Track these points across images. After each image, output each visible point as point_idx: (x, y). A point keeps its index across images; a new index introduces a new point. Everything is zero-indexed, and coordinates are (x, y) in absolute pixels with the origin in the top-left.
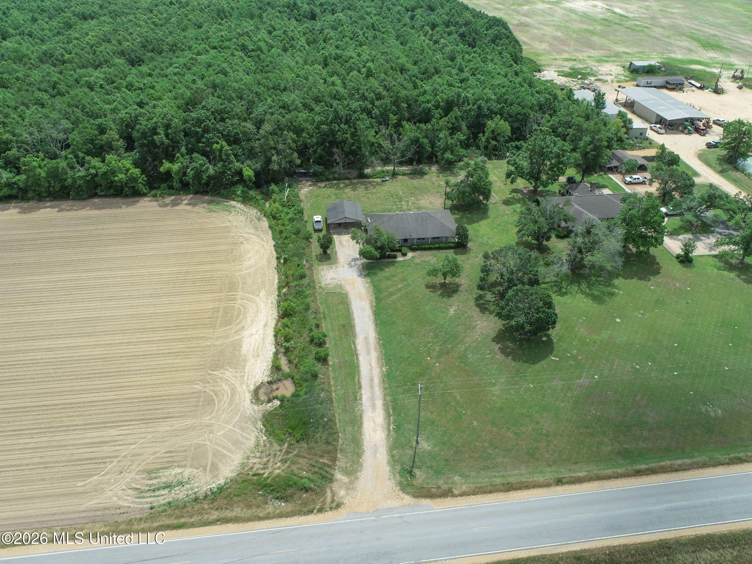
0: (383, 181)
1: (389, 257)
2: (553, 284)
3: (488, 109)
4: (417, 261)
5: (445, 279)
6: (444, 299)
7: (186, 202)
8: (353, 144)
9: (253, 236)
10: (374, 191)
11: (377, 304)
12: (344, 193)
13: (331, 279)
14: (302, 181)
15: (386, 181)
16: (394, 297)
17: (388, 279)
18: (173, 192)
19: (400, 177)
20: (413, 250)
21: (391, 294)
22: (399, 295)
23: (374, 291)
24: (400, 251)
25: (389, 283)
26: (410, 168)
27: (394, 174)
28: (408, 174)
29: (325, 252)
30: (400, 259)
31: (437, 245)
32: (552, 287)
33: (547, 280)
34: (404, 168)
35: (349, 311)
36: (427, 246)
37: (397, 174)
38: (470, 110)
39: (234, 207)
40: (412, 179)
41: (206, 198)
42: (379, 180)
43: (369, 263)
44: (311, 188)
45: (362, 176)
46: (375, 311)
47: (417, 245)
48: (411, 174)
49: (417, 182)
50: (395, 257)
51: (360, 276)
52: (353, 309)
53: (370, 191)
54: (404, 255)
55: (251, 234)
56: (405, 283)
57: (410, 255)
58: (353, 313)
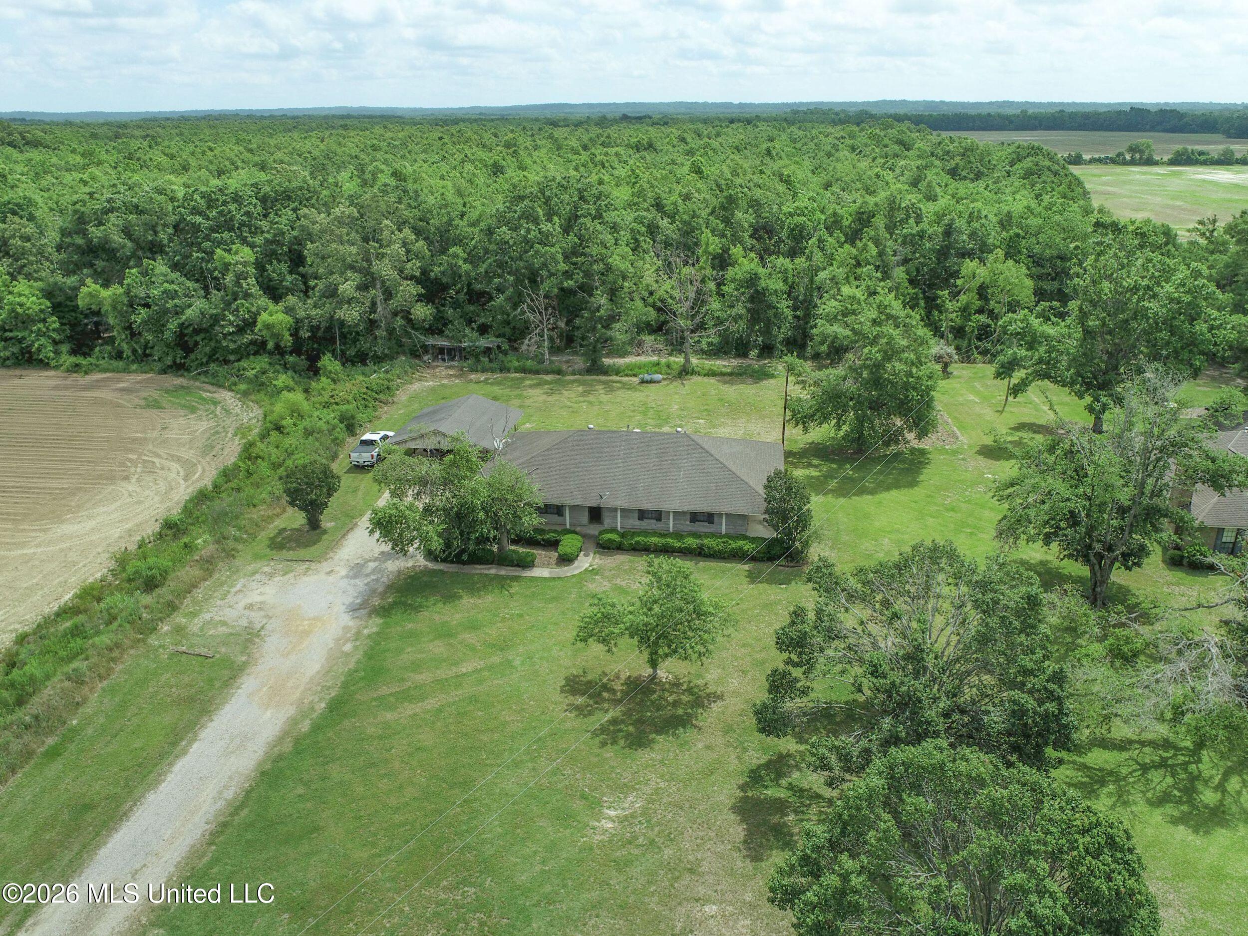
0: (643, 382)
1: (503, 560)
2: (1149, 755)
3: (973, 235)
4: (598, 586)
5: (653, 664)
6: (609, 753)
7: (121, 385)
8: (567, 275)
9: (175, 466)
10: (604, 398)
11: (316, 728)
12: (519, 396)
13: (250, 607)
14: (434, 368)
15: (651, 382)
16: (410, 709)
17: (445, 633)
18: (121, 364)
19: (696, 379)
20: (606, 547)
21: (405, 696)
22: (431, 703)
23: (351, 673)
24: (553, 544)
25: (438, 648)
26: (735, 362)
27: (685, 372)
28: (723, 374)
29: (314, 524)
30: (540, 572)
31: (691, 542)
32: (1145, 768)
33: (1120, 731)
34: (718, 362)
35: (174, 744)
36: (654, 540)
37: (693, 373)
38: (921, 235)
39: (216, 403)
40: (725, 383)
41: (179, 381)
42: (636, 380)
43: (427, 572)
44: (445, 381)
45: (595, 369)
46: (280, 757)
47: (623, 536)
48: (731, 374)
49: (734, 391)
50: (525, 564)
51: (354, 609)
52: (204, 734)
53: (591, 398)
54: (566, 560)
55: (178, 459)
56: (495, 659)
57: (585, 562)
58: (185, 752)
